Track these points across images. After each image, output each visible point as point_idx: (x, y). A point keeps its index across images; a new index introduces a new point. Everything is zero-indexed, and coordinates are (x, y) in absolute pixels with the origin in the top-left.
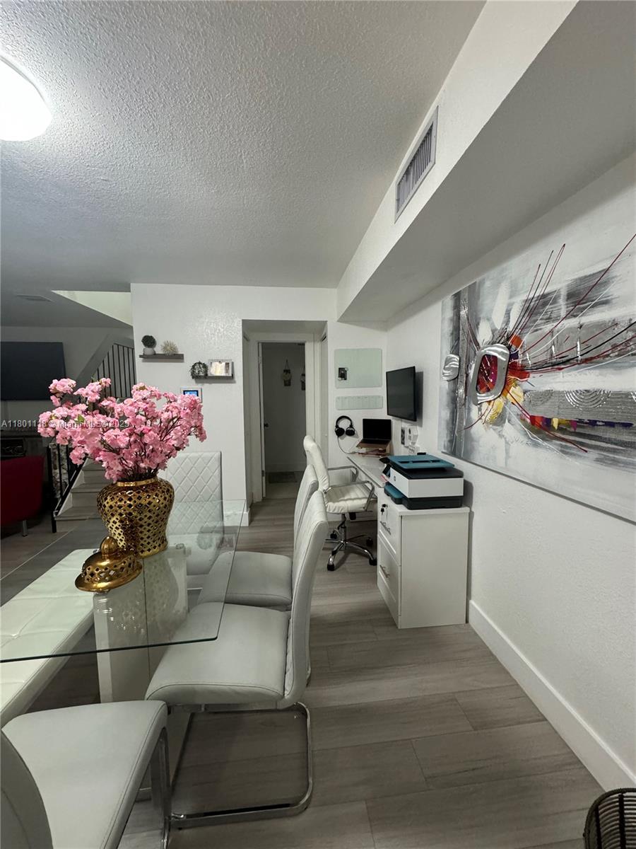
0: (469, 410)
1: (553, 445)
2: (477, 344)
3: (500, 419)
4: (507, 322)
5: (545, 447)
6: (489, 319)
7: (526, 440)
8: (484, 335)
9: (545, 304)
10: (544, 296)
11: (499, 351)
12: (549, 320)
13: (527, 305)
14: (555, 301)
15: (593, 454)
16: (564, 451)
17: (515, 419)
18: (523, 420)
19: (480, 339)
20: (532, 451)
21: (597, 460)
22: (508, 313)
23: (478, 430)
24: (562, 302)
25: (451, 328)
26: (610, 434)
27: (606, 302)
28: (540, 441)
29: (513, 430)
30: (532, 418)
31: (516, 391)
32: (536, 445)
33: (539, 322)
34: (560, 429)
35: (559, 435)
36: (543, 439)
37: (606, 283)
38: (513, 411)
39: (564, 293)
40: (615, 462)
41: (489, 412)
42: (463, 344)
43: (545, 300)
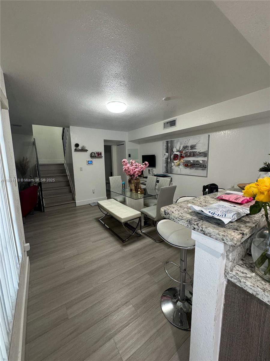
0: (171, 164)
2: (173, 152)
3: (179, 165)
4: (180, 149)
6: (176, 147)
7: (184, 168)
8: (175, 150)
10: (186, 146)
11: (178, 153)
12: (187, 150)
13: (183, 147)
14: (188, 147)
15: (195, 169)
16: (190, 169)
17: (182, 165)
19: (174, 151)
20: (185, 170)
22: (180, 147)
23: (174, 167)
24: (189, 147)
25: (166, 148)
26: (196, 166)
27: (196, 149)
29: (181, 167)
30: (185, 164)
31: (182, 160)
32: (186, 168)
34: (190, 166)
37: (196, 146)
38: (181, 164)
40: (197, 169)
41: (176, 164)
42: (169, 151)
43: (187, 147)
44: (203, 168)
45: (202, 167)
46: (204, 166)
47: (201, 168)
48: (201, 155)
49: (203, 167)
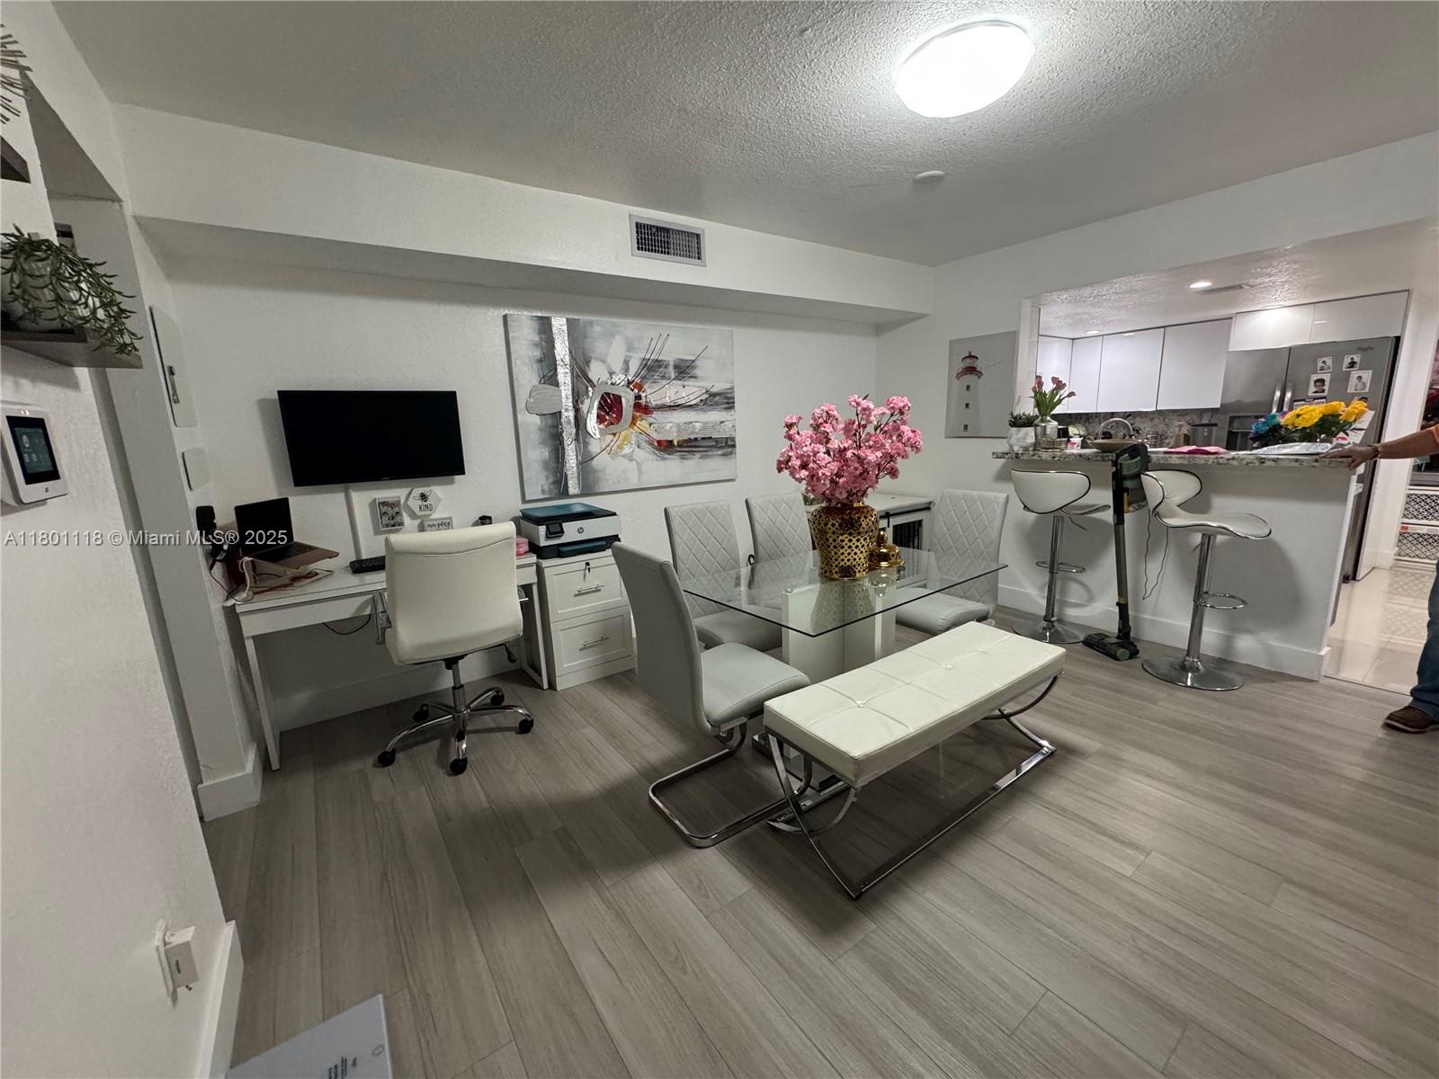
0: (586, 444)
1: (676, 457)
2: (589, 380)
4: (627, 369)
5: (670, 459)
6: (604, 362)
7: (655, 457)
8: (597, 373)
9: (660, 367)
10: (657, 361)
12: (663, 377)
13: (644, 362)
14: (666, 367)
15: (698, 455)
16: (683, 458)
17: (644, 445)
18: (651, 444)
19: (591, 375)
20: (662, 464)
21: (701, 458)
22: (627, 362)
23: (600, 460)
24: (671, 368)
26: (704, 443)
27: (695, 377)
28: (666, 456)
29: (646, 455)
30: (659, 442)
31: (644, 424)
32: (664, 459)
33: (656, 377)
34: (679, 446)
35: (679, 449)
36: (669, 454)
37: (695, 367)
38: (640, 439)
39: (672, 364)
40: (707, 456)
41: (613, 443)
43: (659, 364)
44: (725, 451)
45: (722, 447)
46: (729, 443)
47: (720, 452)
48: (717, 404)
49: (727, 446)
